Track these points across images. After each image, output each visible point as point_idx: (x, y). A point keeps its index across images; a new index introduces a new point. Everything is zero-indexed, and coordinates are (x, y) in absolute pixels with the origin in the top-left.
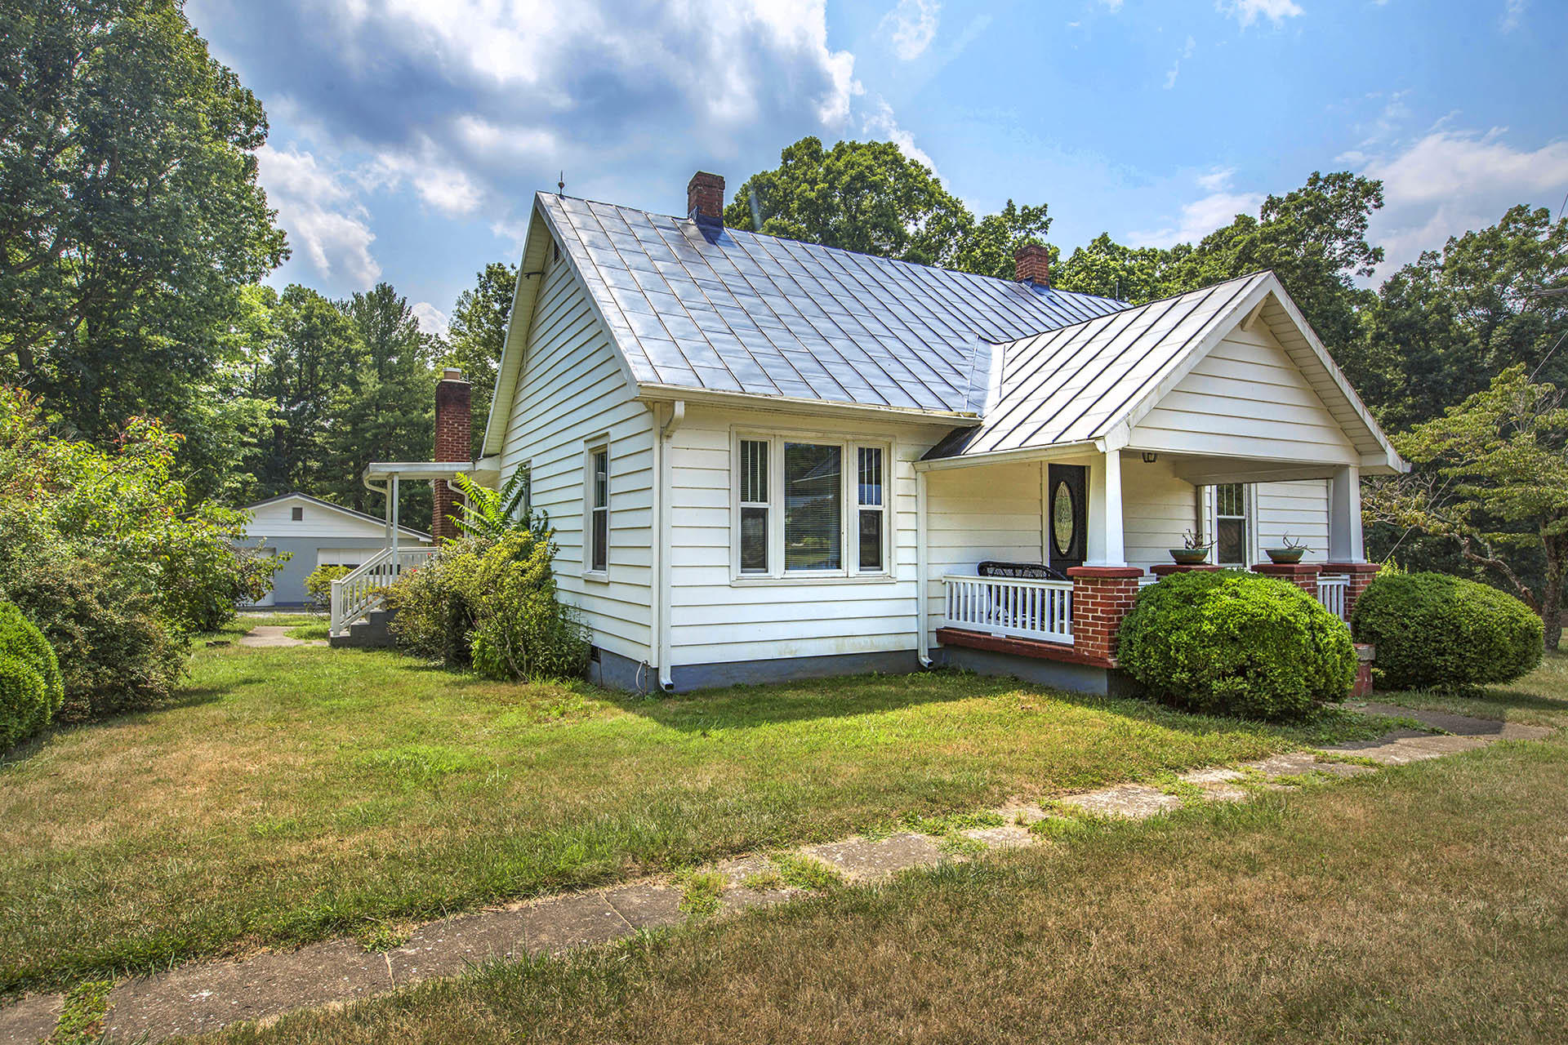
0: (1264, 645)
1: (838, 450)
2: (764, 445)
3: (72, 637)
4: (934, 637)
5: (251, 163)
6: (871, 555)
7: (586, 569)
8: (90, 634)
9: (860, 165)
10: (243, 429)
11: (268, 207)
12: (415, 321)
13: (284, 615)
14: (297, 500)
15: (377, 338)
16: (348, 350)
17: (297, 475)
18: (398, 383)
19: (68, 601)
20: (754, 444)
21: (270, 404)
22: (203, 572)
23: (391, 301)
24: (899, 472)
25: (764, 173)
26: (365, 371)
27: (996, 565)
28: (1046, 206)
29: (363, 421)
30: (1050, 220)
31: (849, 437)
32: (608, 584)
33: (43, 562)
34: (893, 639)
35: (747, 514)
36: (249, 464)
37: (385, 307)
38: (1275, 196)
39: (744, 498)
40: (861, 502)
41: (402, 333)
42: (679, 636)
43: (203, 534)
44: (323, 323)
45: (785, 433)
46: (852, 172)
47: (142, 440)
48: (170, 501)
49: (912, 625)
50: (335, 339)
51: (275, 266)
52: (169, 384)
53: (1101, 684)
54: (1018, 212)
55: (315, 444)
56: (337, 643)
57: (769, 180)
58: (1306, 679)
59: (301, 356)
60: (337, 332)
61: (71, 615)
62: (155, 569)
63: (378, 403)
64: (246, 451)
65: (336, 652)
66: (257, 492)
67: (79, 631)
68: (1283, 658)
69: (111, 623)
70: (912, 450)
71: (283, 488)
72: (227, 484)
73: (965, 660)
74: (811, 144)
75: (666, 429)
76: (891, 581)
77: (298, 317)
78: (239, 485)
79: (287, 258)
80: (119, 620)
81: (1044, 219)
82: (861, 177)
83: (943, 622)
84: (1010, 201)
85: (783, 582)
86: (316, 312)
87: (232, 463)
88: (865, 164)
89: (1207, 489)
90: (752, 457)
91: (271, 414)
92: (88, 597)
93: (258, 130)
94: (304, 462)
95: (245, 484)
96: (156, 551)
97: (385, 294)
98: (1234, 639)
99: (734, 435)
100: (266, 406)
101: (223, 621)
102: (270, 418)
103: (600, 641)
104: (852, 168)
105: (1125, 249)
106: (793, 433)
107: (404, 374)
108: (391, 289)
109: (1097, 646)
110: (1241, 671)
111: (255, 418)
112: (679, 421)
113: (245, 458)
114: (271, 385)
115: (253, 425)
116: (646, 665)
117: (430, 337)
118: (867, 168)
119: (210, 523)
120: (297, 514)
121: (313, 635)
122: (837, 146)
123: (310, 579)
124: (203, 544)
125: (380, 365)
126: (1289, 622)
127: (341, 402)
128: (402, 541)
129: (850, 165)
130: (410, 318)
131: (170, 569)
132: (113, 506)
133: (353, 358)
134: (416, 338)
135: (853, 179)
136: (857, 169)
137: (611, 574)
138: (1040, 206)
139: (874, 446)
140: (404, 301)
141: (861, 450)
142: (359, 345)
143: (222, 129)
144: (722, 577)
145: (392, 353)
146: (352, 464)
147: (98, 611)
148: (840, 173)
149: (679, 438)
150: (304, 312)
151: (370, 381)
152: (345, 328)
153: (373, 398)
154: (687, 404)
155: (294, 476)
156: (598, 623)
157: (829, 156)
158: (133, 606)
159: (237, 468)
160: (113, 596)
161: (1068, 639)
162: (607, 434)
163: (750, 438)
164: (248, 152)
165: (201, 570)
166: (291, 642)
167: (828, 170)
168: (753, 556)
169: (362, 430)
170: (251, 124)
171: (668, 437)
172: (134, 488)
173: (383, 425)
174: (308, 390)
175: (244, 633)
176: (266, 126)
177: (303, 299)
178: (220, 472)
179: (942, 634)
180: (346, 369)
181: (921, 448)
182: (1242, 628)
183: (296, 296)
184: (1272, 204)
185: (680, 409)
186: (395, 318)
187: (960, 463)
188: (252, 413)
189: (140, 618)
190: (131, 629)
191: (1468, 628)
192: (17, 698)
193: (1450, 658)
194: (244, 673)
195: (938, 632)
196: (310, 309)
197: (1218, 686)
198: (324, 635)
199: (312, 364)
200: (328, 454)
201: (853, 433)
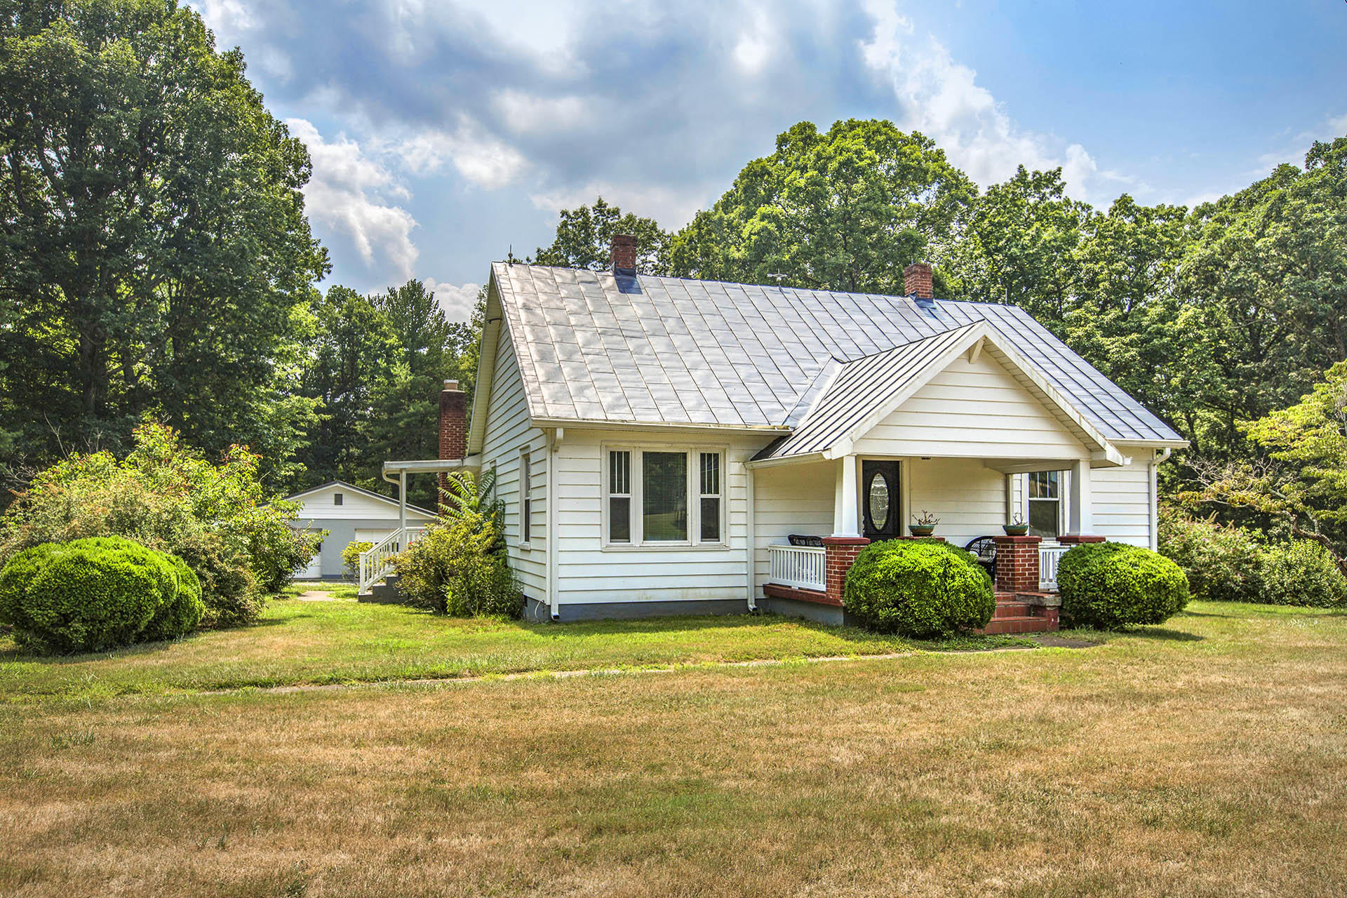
0: (909, 587)
1: (684, 456)
2: (627, 454)
3: (206, 579)
4: (761, 590)
5: (299, 199)
6: (711, 530)
7: (521, 541)
8: (215, 577)
9: (848, 150)
10: (294, 424)
11: (312, 238)
12: (442, 314)
13: (328, 584)
14: (337, 487)
15: (409, 332)
16: (383, 345)
17: (341, 461)
18: (426, 374)
19: (203, 557)
20: (619, 453)
21: (318, 401)
22: (272, 542)
23: (421, 296)
24: (732, 470)
25: (759, 161)
26: (398, 364)
27: (800, 538)
28: (1059, 170)
29: (398, 411)
30: (1064, 184)
31: (692, 446)
32: (530, 551)
33: (189, 535)
34: (729, 591)
35: (613, 501)
36: (300, 456)
37: (416, 303)
38: (1322, 141)
39: (612, 491)
40: (703, 491)
41: (431, 326)
42: (564, 585)
43: (271, 518)
44: (361, 321)
45: (641, 445)
46: (839, 158)
47: (238, 460)
48: (253, 497)
49: (743, 581)
50: (372, 334)
51: (319, 280)
52: (238, 390)
53: (840, 618)
54: (1030, 178)
55: (357, 434)
56: (363, 599)
57: (763, 168)
58: (936, 609)
59: (343, 351)
60: (373, 328)
61: (205, 566)
62: (247, 541)
63: (409, 394)
64: (298, 444)
65: (362, 604)
66: (308, 479)
67: (209, 575)
68: (919, 596)
69: (225, 571)
70: (743, 454)
71: (329, 474)
72: (283, 473)
73: (780, 606)
74: (805, 129)
75: (554, 447)
76: (726, 549)
77: (339, 316)
78: (292, 473)
79: (329, 272)
80: (230, 570)
81: (1058, 183)
82: (848, 163)
83: (768, 580)
84: (1021, 166)
85: (642, 549)
86: (356, 311)
87: (286, 454)
88: (854, 148)
89: (1016, 476)
90: (619, 462)
91: (318, 410)
92: (213, 556)
93: (303, 170)
94: (348, 449)
95: (297, 471)
96: (248, 529)
97: (415, 289)
98: (894, 584)
99: (604, 449)
100: (314, 404)
101: (285, 585)
102: (317, 414)
103: (527, 592)
104: (841, 154)
105: (1147, 209)
106: (649, 445)
107: (432, 365)
108: (420, 285)
109: (835, 594)
110: (896, 604)
111: (305, 415)
112: (560, 441)
113: (297, 450)
114: (317, 382)
115: (303, 421)
116: (543, 603)
117: (458, 326)
118: (856, 152)
119: (277, 510)
120: (339, 500)
121: (347, 595)
122: (835, 126)
123: (345, 552)
124: (272, 524)
125: (411, 359)
126: (926, 572)
127: (378, 392)
128: (409, 522)
129: (840, 151)
130: (437, 311)
131: (254, 540)
132: (222, 501)
133: (388, 353)
134: (445, 330)
135: (842, 164)
136: (845, 155)
137: (532, 544)
138: (1054, 169)
139: (713, 451)
140: (432, 296)
141: (703, 455)
142: (393, 340)
143: (275, 174)
144: (596, 545)
145: (421, 345)
146: (389, 450)
147: (218, 564)
148: (830, 158)
149: (563, 451)
150: (345, 312)
151: (402, 373)
152: (380, 324)
153: (405, 389)
154: (565, 430)
155: (338, 462)
156: (528, 579)
157: (822, 140)
158: (236, 562)
159: (290, 459)
160: (226, 555)
161: (823, 588)
162: (528, 446)
163: (616, 450)
164: (296, 190)
165: (272, 541)
166: (331, 599)
167: (819, 156)
168: (619, 529)
169: (396, 419)
170: (297, 166)
171: (556, 451)
172: (233, 491)
173: (413, 414)
174: (349, 381)
175: (299, 594)
176: (310, 166)
177: (344, 299)
178: (277, 462)
179: (768, 588)
180: (382, 363)
181: (750, 452)
182: (898, 576)
183: (338, 296)
184: (1318, 151)
185: (560, 433)
186: (424, 312)
187: (771, 463)
188: (302, 411)
189: (240, 569)
190: (236, 575)
191: (1111, 581)
192: (188, 607)
193: (1101, 603)
194: (298, 612)
195: (764, 586)
196: (350, 309)
197: (882, 614)
198: (354, 596)
199: (353, 357)
200: (367, 442)
201: (694, 443)
